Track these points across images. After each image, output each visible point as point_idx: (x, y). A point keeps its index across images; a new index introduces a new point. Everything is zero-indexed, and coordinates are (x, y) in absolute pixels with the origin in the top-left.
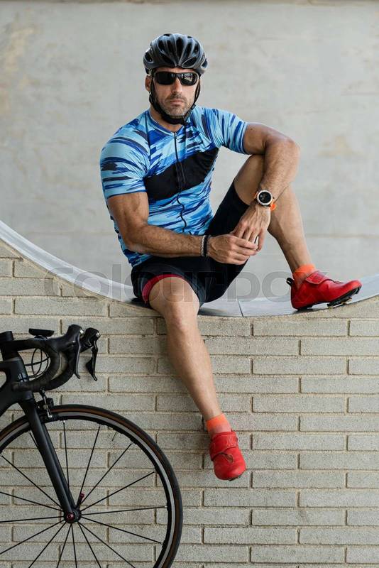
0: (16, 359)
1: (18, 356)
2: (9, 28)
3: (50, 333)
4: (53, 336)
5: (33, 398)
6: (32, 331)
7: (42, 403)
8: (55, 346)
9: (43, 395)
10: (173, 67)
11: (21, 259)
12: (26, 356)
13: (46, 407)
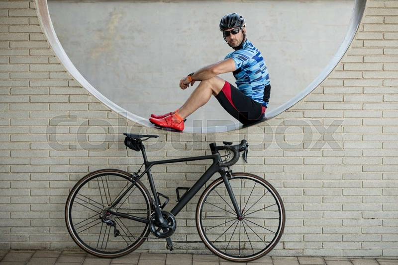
0: (217, 154)
1: (218, 152)
2: (111, 14)
3: (231, 143)
4: (232, 145)
5: (224, 170)
6: (224, 143)
7: (227, 172)
8: (236, 148)
9: (229, 169)
10: (227, 29)
11: (111, 111)
12: (222, 153)
13: (230, 173)
